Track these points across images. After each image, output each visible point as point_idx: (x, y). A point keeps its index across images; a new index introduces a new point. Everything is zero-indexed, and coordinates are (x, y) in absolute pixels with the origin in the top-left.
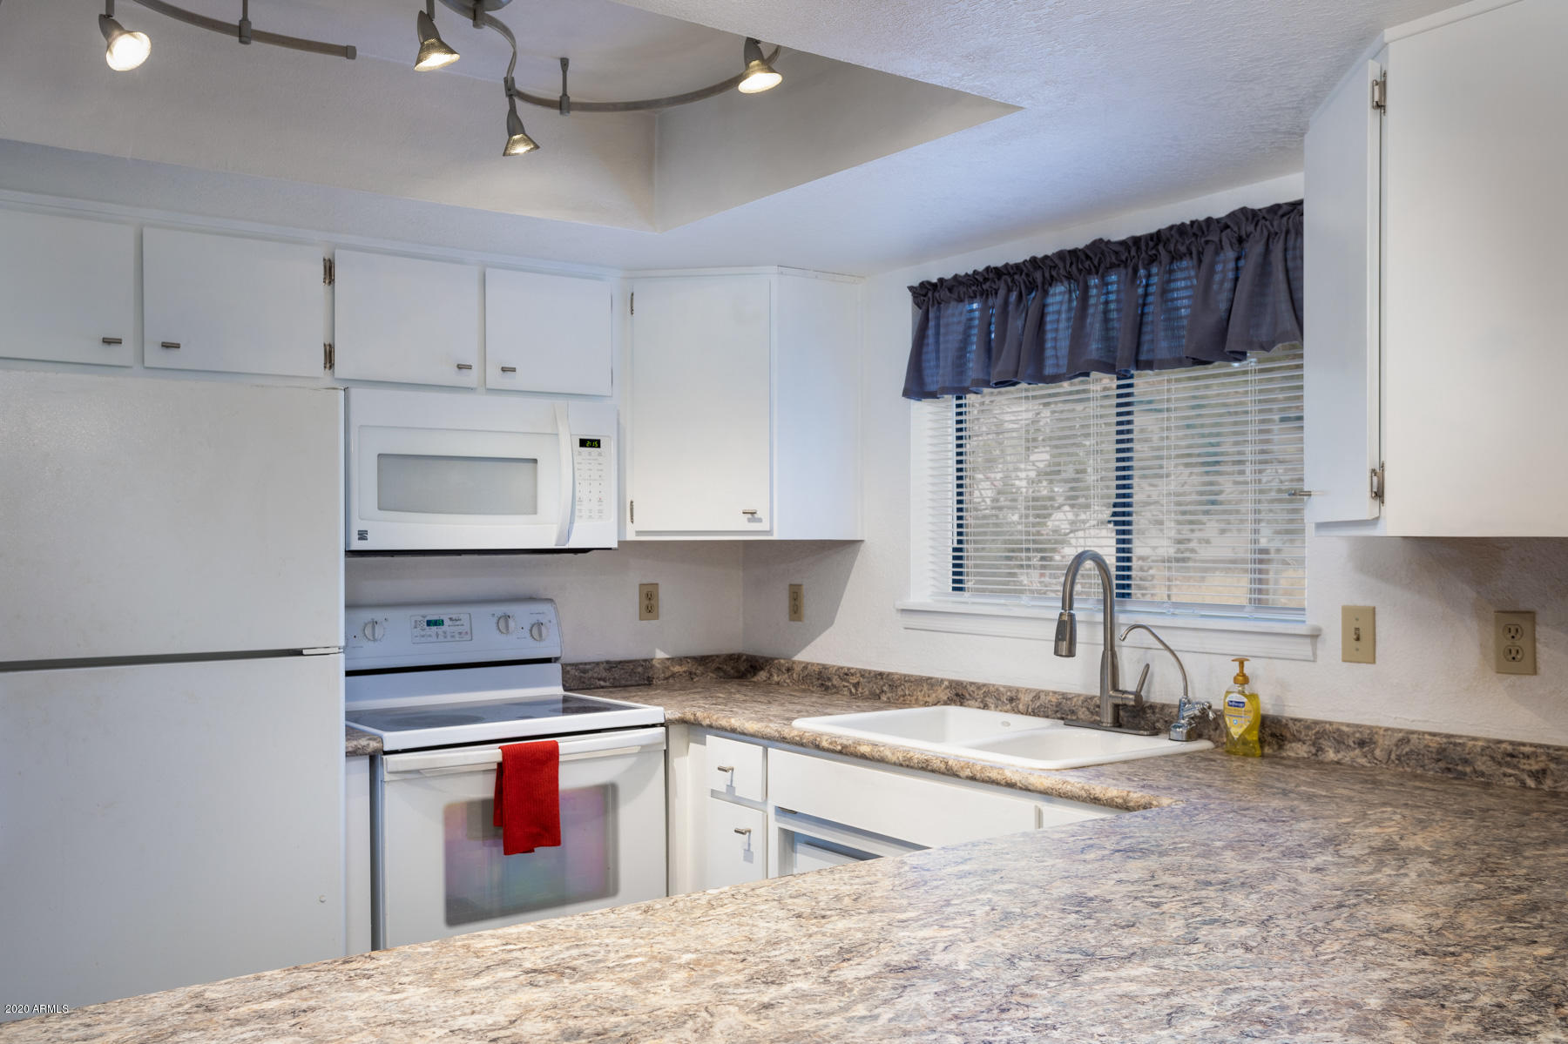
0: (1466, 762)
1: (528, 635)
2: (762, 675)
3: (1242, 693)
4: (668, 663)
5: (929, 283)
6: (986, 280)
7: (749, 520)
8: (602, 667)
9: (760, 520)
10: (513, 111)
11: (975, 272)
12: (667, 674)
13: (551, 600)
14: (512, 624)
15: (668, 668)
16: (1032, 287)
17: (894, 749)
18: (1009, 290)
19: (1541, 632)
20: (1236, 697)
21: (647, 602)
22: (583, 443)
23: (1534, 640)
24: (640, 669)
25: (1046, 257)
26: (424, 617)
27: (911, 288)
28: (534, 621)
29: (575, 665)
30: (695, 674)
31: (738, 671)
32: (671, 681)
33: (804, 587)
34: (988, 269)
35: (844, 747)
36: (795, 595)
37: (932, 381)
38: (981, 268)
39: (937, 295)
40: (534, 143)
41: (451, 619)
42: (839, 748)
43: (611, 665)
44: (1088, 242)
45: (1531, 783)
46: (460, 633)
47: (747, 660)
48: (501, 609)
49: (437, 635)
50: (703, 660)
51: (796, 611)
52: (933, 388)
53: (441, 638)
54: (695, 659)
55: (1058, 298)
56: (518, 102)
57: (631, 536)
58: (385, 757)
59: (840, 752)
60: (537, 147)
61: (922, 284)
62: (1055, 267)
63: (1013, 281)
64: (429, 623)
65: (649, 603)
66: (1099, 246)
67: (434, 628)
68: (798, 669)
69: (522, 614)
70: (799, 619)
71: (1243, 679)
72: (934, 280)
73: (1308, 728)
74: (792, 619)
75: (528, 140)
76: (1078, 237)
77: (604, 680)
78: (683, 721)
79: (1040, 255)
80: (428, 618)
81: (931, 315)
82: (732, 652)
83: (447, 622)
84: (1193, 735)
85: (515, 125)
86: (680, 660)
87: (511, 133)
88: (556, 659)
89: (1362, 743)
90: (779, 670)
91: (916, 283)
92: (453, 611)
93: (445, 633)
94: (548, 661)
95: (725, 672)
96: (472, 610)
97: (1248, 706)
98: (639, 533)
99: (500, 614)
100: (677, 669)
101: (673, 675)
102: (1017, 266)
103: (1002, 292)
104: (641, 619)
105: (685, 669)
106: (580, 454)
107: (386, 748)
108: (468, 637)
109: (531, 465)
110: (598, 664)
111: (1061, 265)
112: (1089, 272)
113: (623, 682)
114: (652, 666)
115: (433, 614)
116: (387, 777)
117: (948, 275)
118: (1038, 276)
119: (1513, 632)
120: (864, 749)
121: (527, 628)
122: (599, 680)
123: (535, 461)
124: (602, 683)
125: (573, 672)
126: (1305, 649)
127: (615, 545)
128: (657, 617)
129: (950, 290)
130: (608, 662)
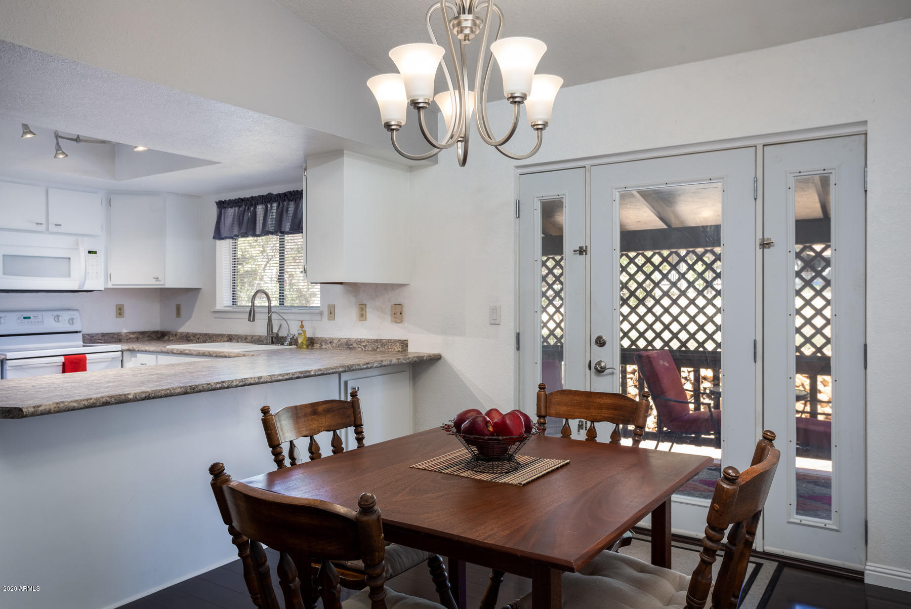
0: (352, 345)
1: (68, 322)
2: (166, 338)
3: (302, 330)
4: (128, 334)
5: (222, 201)
6: (239, 202)
7: (156, 281)
8: (99, 335)
9: (160, 281)
10: (58, 144)
11: (236, 199)
12: (128, 338)
13: (77, 310)
14: (60, 319)
15: (128, 336)
16: (252, 205)
17: (195, 351)
18: (246, 206)
19: (368, 309)
20: (300, 332)
21: (119, 311)
22: (90, 252)
23: (366, 312)
24: (116, 336)
25: (255, 197)
26: (22, 315)
27: (216, 202)
28: (70, 317)
29: (88, 335)
30: (140, 338)
31: (158, 337)
32: (129, 340)
33: (181, 306)
34: (239, 198)
35: (181, 352)
36: (178, 308)
37: (224, 234)
38: (237, 198)
39: (224, 205)
40: (65, 154)
41: (34, 316)
42: (179, 352)
43: (103, 335)
44: (267, 193)
45: (364, 349)
46: (38, 322)
47: (161, 333)
48: (56, 313)
49: (28, 322)
50: (143, 333)
51: (178, 314)
52: (223, 236)
53: (30, 324)
54: (139, 332)
55: (260, 210)
56: (60, 139)
57: (110, 286)
58: (7, 361)
59: (180, 354)
60: (67, 156)
61: (219, 201)
62: (258, 200)
63: (247, 203)
64: (24, 318)
65: (120, 312)
66: (270, 195)
67: (26, 320)
68: (179, 334)
69: (65, 316)
70: (179, 317)
71: (302, 326)
72: (223, 200)
73: (319, 339)
74: (177, 317)
75: (63, 153)
76: (264, 192)
77: (101, 340)
78: (129, 350)
79: (254, 196)
80: (25, 316)
81: (222, 212)
82: (155, 330)
83: (32, 318)
84: (290, 344)
85: (58, 148)
86: (133, 333)
87: (57, 151)
88: (80, 332)
89: (331, 342)
90: (172, 335)
91: (218, 201)
92: (35, 314)
93: (31, 322)
94: (77, 332)
95: (152, 337)
96: (43, 313)
97: (303, 334)
98: (113, 285)
99: (56, 315)
100: (131, 336)
101: (130, 338)
102: (247, 198)
103: (244, 206)
104: (116, 317)
105: (135, 336)
106: (88, 256)
107: (8, 358)
108: (42, 323)
109: (67, 260)
110: (98, 334)
111: (260, 199)
112: (268, 203)
113: (109, 341)
114: (122, 335)
115: (26, 315)
116: (8, 368)
117: (227, 199)
118: (253, 202)
119: (362, 309)
120: (186, 352)
121: (67, 321)
122: (99, 340)
123: (69, 258)
124: (100, 341)
125: (87, 337)
126: (319, 317)
127: (103, 289)
128: (123, 317)
129: (228, 204)
130: (102, 333)
